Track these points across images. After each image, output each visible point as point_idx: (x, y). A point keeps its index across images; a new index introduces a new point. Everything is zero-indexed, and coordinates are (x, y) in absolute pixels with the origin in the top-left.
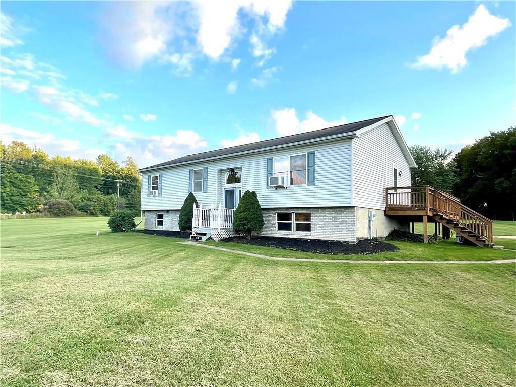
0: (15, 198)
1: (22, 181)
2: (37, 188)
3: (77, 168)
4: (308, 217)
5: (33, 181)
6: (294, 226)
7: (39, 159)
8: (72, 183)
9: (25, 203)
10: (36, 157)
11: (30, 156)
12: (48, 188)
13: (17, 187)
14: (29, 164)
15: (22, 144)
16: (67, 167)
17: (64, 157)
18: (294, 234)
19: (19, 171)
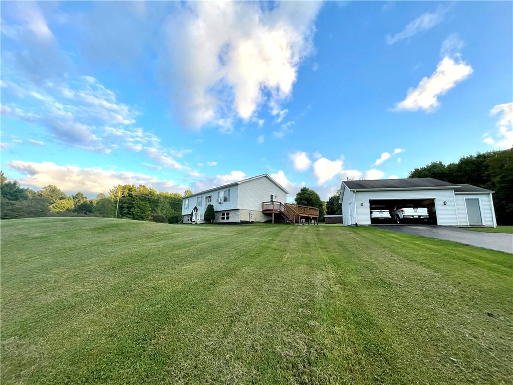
0: (139, 214)
1: (143, 206)
2: (150, 209)
3: (171, 198)
4: (228, 214)
5: (148, 205)
6: (225, 218)
7: (151, 193)
8: (167, 206)
9: (144, 216)
10: (150, 193)
11: (147, 193)
12: (156, 209)
13: (141, 209)
14: (146, 196)
15: (144, 186)
16: (166, 197)
17: (165, 192)
18: (225, 221)
19: (142, 200)
